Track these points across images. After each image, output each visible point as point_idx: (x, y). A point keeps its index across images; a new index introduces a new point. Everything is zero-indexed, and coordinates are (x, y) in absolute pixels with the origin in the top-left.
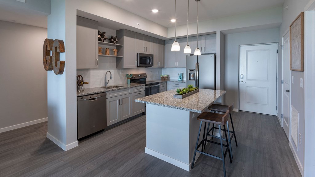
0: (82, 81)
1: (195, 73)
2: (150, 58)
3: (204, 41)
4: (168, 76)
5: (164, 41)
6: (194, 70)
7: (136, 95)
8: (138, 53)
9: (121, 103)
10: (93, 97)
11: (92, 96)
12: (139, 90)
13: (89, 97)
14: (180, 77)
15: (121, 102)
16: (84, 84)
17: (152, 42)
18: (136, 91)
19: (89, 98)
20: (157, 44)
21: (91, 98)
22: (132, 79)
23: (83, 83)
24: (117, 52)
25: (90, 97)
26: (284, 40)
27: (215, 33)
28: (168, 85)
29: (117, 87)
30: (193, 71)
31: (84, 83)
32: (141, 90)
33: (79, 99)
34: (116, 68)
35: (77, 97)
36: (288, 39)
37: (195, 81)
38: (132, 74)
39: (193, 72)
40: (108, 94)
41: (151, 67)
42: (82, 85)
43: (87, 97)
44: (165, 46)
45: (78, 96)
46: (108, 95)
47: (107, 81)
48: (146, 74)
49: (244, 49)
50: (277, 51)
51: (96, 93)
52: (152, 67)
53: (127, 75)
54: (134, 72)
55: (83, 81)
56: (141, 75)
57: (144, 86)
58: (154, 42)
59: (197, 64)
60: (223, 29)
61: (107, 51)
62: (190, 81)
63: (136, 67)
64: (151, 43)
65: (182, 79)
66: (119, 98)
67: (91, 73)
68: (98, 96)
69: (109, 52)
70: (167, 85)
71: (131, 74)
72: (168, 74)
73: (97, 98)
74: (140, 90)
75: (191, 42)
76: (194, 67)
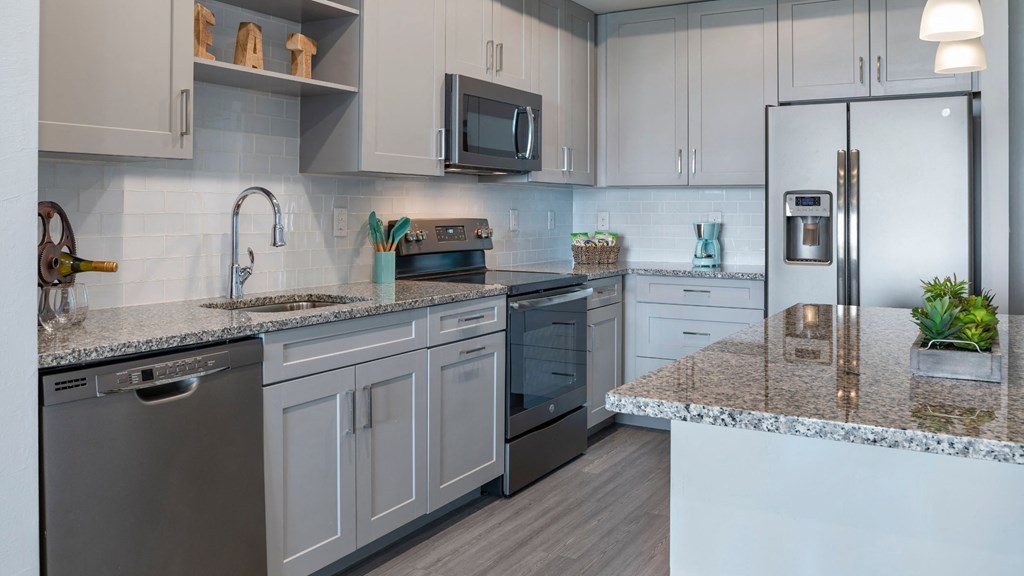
0: (65, 249)
1: (828, 221)
2: (522, 114)
4: (619, 238)
5: (596, 15)
6: (825, 199)
7: (456, 358)
8: (449, 78)
9: (362, 421)
10: (165, 372)
11: (157, 366)
12: (472, 325)
13: (135, 372)
14: (706, 245)
15: (365, 412)
16: (79, 276)
17: (529, 13)
18: (452, 329)
19: (137, 382)
20: (559, 34)
21: (148, 385)
22: (404, 252)
23: (76, 269)
24: (315, 60)
25: (147, 375)
28: (630, 299)
29: (315, 301)
30: (816, 201)
31: (79, 265)
32: (487, 324)
33: (60, 387)
34: (302, 170)
35: (43, 372)
37: (830, 273)
38: (406, 221)
39: (820, 211)
40: (272, 349)
41: (524, 180)
42: (67, 280)
43: (122, 372)
44: (602, 48)
45: (50, 362)
46: (277, 362)
47: (244, 261)
48: (484, 222)
51: (190, 341)
52: (535, 176)
53: (373, 222)
54: (417, 207)
55: (72, 249)
56: (458, 227)
57: (502, 302)
58: (541, 18)
59: (849, 162)
61: (250, 46)
62: (791, 267)
63: (439, 171)
64: (524, 18)
65: (716, 260)
66: (345, 381)
67: (128, 199)
68: (206, 367)
69: (260, 54)
70: (623, 298)
71: (398, 218)
72: (619, 229)
73: (194, 380)
74: (483, 323)
75: (785, 25)
76: (824, 177)
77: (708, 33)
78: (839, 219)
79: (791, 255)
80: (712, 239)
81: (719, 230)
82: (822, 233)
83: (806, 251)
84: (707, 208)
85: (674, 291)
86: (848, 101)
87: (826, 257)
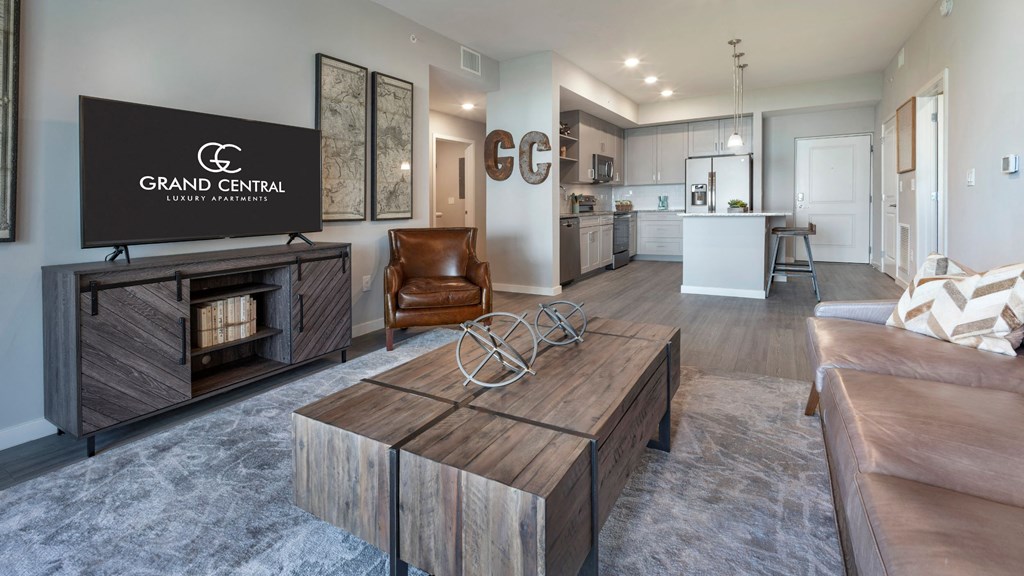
1: (705, 193)
3: (722, 130)
5: (624, 130)
6: (705, 186)
8: (594, 155)
12: (608, 221)
14: (662, 203)
18: (604, 222)
26: (886, 129)
27: (751, 116)
28: (638, 220)
30: (702, 187)
36: (894, 127)
37: (706, 208)
39: (703, 190)
44: (626, 140)
49: (803, 145)
50: (872, 147)
59: (712, 175)
60: (767, 109)
62: (694, 207)
65: (665, 207)
75: (691, 133)
76: (705, 180)
77: (664, 135)
78: (709, 193)
79: (693, 203)
80: (664, 201)
81: (666, 198)
82: (703, 197)
83: (699, 202)
84: (662, 192)
85: (654, 217)
86: (712, 157)
87: (705, 203)
